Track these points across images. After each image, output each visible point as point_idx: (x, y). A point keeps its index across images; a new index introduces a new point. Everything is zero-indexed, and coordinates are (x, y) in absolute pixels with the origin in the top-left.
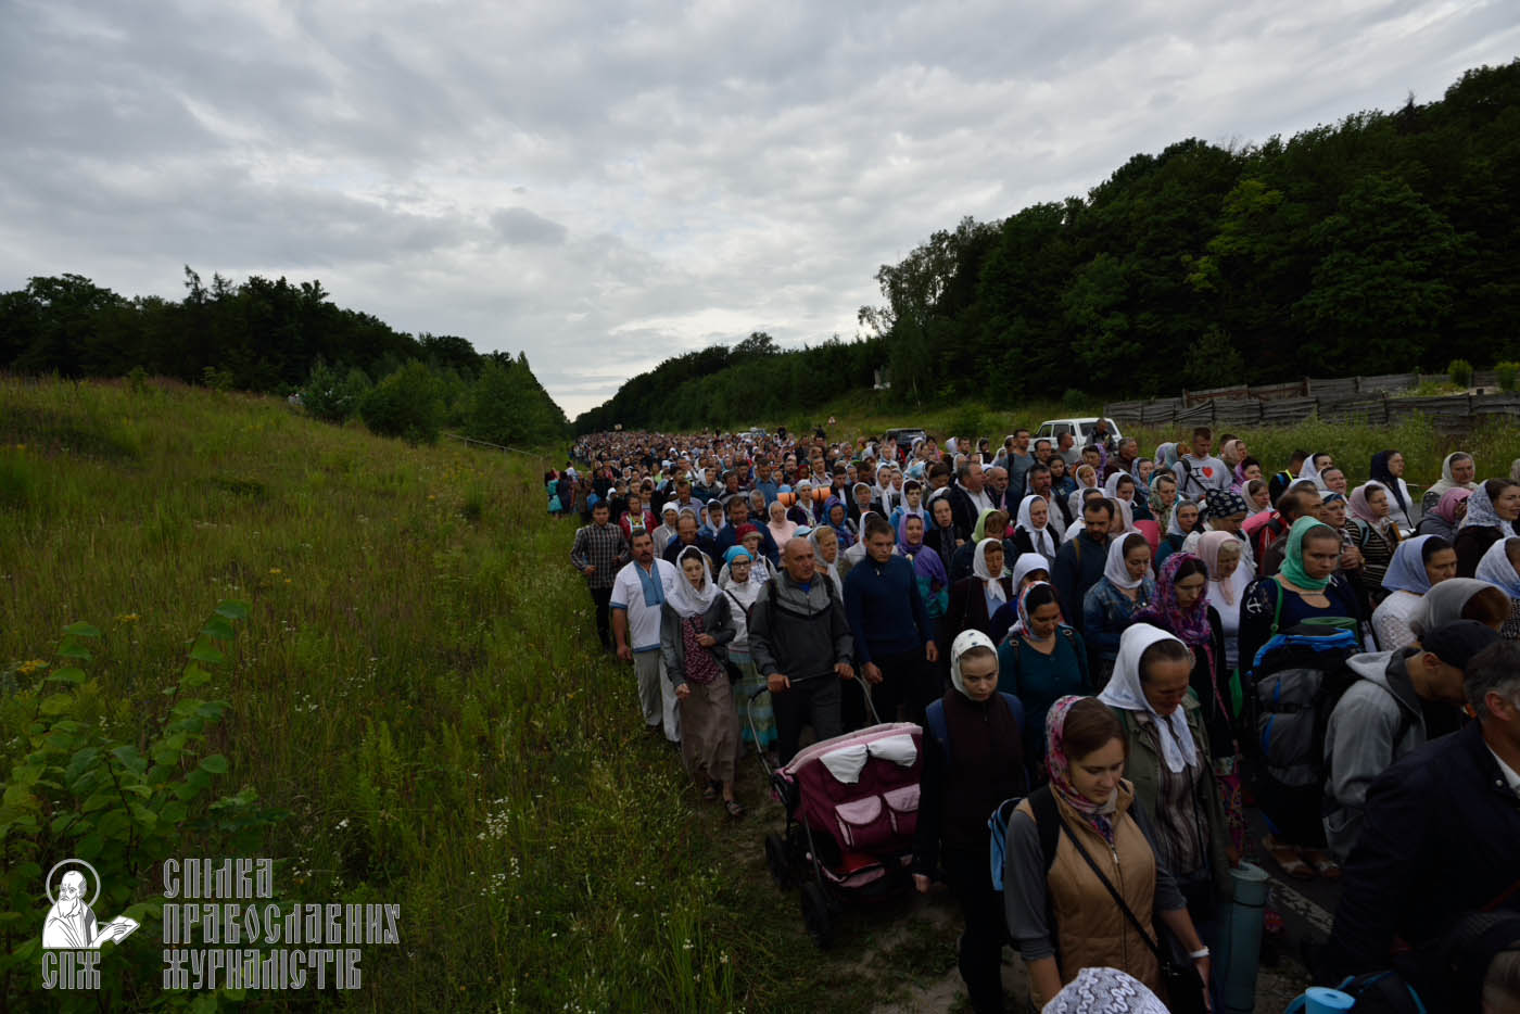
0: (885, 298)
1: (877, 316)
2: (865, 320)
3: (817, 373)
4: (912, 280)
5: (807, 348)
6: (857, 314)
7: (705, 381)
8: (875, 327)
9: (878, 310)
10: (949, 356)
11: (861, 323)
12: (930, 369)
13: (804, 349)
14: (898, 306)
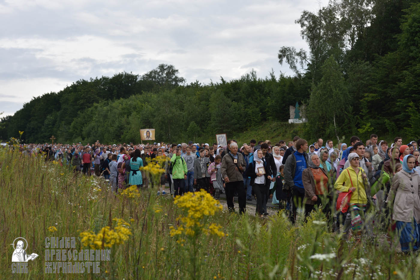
0: (305, 40)
1: (296, 57)
2: (285, 59)
3: (235, 104)
4: (331, 27)
5: (224, 82)
6: (278, 53)
7: (118, 104)
8: (294, 67)
9: (298, 51)
10: (369, 97)
11: (281, 62)
12: (351, 108)
13: (220, 82)
14: (315, 50)
